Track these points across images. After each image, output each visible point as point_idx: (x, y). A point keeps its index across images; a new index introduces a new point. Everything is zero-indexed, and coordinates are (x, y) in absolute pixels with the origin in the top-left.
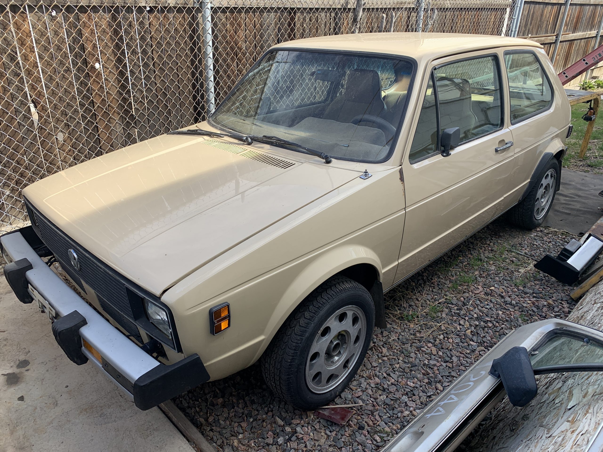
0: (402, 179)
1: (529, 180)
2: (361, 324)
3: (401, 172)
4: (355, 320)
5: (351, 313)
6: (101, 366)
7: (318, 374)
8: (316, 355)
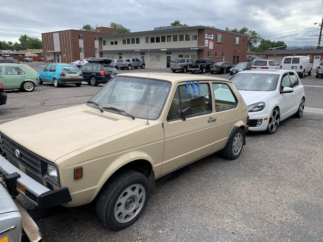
0: (163, 127)
1: (228, 137)
2: (143, 193)
3: (163, 124)
4: (140, 191)
5: (138, 187)
6: (24, 194)
7: (120, 214)
8: (120, 204)
